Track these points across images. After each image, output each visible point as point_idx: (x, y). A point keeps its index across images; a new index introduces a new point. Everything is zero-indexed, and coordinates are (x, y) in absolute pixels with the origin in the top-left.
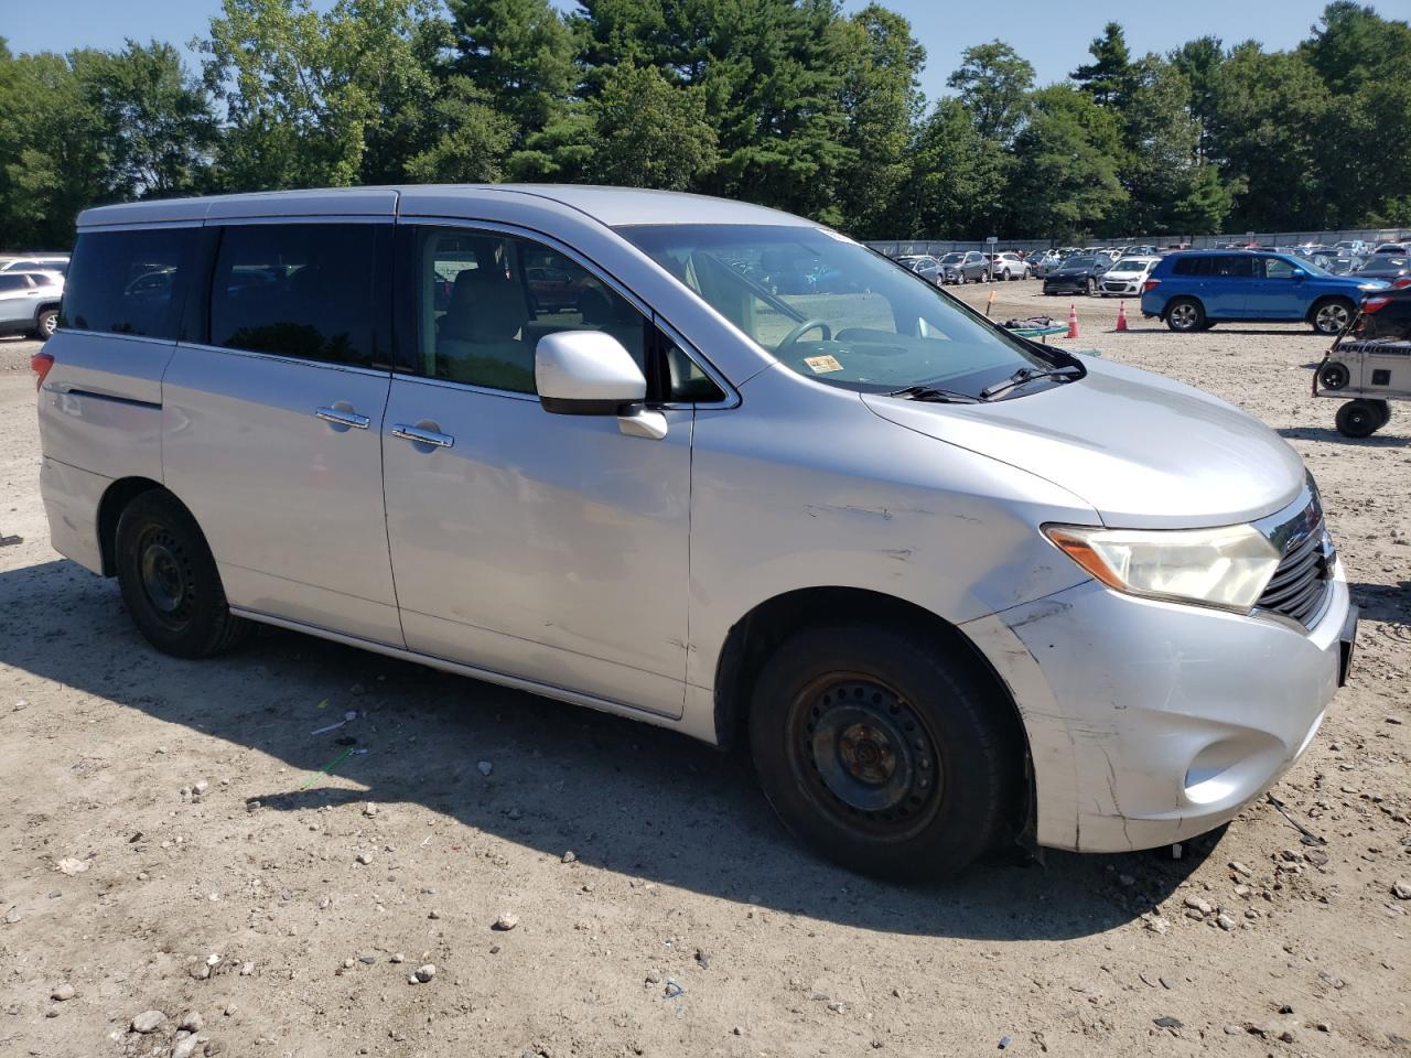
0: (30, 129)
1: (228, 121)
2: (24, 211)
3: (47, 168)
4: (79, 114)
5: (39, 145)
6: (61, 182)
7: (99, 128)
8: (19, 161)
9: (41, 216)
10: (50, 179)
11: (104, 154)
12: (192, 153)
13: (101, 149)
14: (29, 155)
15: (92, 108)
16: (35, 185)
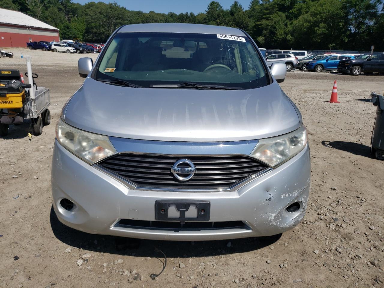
0: (323, 17)
1: (382, 11)
2: (316, 39)
3: (324, 28)
4: (338, 12)
5: (325, 22)
6: (327, 31)
7: (342, 16)
8: (319, 27)
9: (320, 41)
10: (324, 31)
11: (341, 23)
12: (367, 21)
13: (340, 22)
14: (321, 25)
15: (341, 10)
16: (320, 32)
